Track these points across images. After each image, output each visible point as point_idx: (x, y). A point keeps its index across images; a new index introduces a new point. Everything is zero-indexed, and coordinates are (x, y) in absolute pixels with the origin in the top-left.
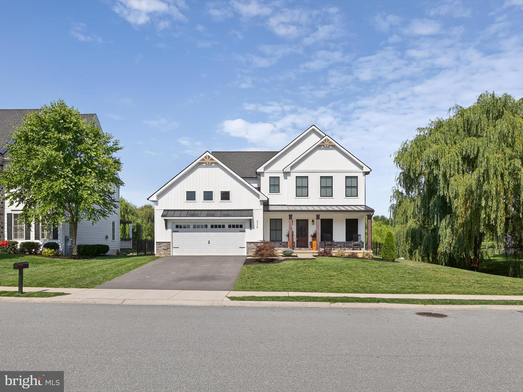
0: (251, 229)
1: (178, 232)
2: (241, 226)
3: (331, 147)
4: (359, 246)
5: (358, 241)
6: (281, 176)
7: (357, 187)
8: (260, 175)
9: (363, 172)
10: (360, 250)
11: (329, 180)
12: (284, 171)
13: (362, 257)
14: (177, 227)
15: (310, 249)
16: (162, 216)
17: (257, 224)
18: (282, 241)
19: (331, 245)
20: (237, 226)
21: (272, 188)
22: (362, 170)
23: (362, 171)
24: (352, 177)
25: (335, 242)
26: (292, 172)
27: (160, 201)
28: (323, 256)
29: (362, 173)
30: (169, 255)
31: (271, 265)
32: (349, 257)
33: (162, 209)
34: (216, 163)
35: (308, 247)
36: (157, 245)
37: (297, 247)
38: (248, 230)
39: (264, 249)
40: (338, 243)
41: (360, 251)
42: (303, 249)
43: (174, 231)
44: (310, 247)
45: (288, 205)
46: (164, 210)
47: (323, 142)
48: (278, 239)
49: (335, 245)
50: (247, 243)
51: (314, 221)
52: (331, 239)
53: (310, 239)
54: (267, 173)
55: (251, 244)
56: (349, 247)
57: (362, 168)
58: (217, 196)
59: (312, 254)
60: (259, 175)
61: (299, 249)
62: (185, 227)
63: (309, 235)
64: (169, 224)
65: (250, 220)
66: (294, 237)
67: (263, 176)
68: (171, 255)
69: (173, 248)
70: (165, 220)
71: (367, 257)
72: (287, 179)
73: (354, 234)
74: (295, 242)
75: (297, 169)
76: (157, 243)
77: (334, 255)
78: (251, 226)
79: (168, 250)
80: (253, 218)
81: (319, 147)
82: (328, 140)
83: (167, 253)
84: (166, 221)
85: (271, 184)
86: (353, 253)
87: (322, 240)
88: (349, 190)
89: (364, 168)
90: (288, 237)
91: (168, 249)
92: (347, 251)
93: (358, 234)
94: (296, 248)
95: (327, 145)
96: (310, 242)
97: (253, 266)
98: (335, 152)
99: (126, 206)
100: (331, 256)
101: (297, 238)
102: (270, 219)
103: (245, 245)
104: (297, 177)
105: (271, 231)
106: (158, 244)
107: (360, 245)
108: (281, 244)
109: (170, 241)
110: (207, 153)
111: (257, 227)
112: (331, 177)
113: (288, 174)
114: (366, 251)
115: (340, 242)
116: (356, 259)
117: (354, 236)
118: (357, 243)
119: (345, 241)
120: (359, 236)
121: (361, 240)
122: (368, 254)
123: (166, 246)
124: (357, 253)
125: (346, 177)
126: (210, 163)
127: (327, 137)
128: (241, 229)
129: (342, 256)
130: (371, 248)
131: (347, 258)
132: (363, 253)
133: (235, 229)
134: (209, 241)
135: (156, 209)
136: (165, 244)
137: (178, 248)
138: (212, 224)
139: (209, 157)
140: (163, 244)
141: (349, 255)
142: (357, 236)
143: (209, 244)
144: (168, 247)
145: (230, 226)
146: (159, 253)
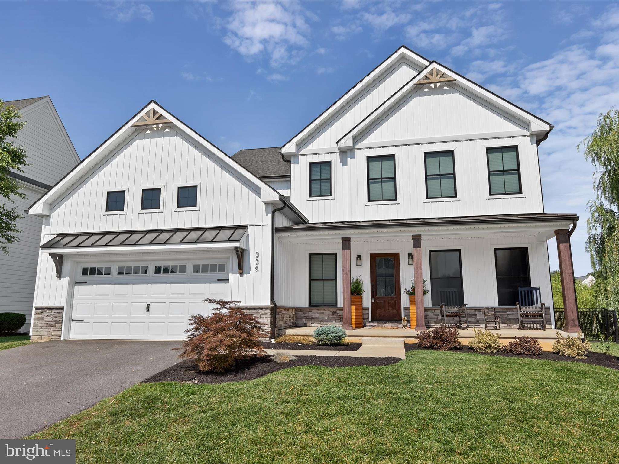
0: (241, 274)
1: (85, 283)
2: (221, 268)
3: (447, 88)
4: (539, 320)
5: (533, 304)
6: (335, 159)
7: (518, 171)
8: (290, 162)
9: (530, 136)
10: (543, 328)
11: (447, 160)
12: (339, 146)
13: (551, 350)
14: (85, 272)
15: (404, 326)
16: (44, 246)
17: (258, 260)
18: (336, 305)
19: (458, 315)
20: (213, 268)
21: (316, 186)
23: (528, 133)
24: (503, 150)
25: (471, 308)
26: (357, 149)
27: (54, 216)
28: (432, 347)
30: (58, 339)
32: (511, 352)
33: (55, 233)
34: (171, 125)
35: (400, 321)
36: (36, 314)
37: (373, 320)
38: (234, 277)
40: (478, 309)
41: (542, 331)
42: (388, 325)
43: (77, 283)
44: (404, 319)
45: (350, 221)
46: (59, 235)
47: (426, 78)
48: (328, 299)
49: (471, 316)
51: (412, 258)
52: (459, 299)
53: (405, 301)
54: (304, 155)
56: (509, 322)
57: (526, 125)
58: (169, 199)
59: (403, 339)
61: (378, 326)
62: (100, 273)
63: (403, 290)
64: (67, 266)
65: (237, 250)
67: (297, 163)
68: (62, 338)
69: (73, 323)
70: (52, 254)
71: (569, 352)
72: (347, 164)
73: (521, 287)
74: (368, 309)
75: (369, 141)
76: (36, 308)
77: (464, 342)
78: (241, 268)
79: (57, 325)
81: (418, 90)
82: (438, 72)
83: (54, 333)
85: (313, 178)
86: (524, 340)
87: (435, 301)
88: (498, 178)
89: (532, 123)
91: (57, 322)
92: (504, 332)
93: (532, 286)
94: (372, 324)
95: (435, 84)
96: (405, 308)
98: (457, 97)
100: (458, 348)
101: (372, 297)
102: (310, 255)
104: (369, 158)
105: (313, 283)
106: (39, 311)
107: (541, 316)
108: (334, 313)
109: (62, 303)
110: (153, 106)
111: (257, 268)
112: (451, 153)
113: (348, 153)
114: (564, 334)
115: (484, 309)
116: (536, 358)
117: (521, 292)
118: (531, 309)
119: (498, 306)
120: (534, 291)
121: (541, 302)
122: (573, 344)
123: (54, 316)
124: (539, 340)
125: (489, 150)
126: (160, 128)
127: (434, 65)
128: (222, 275)
129: (489, 347)
130: (577, 323)
131: (507, 355)
132: (554, 341)
133: (209, 275)
134: (148, 305)
135: (46, 233)
136: (52, 312)
137: (83, 321)
138: (158, 264)
139: (155, 112)
140: (48, 311)
141: (511, 344)
142: (528, 291)
143: (147, 311)
144: (58, 320)
145: (196, 269)
146: (38, 334)
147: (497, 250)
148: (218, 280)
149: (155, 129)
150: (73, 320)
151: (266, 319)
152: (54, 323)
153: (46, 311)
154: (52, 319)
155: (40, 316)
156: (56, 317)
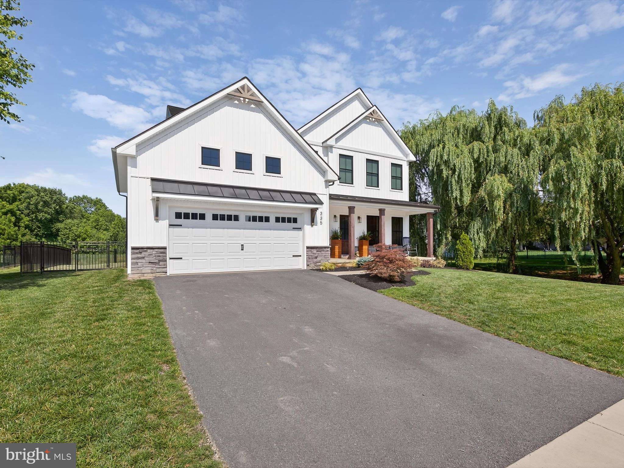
0: (312, 226)
1: (179, 226)
2: (295, 220)
3: (377, 123)
6: (320, 151)
7: (401, 178)
11: (376, 166)
12: (325, 143)
16: (155, 190)
20: (289, 220)
23: (406, 160)
24: (397, 166)
26: (335, 148)
29: (406, 162)
30: (163, 275)
33: (146, 176)
36: (133, 253)
38: (307, 228)
43: (171, 225)
46: (154, 180)
47: (371, 114)
50: (308, 248)
55: (312, 250)
57: (406, 155)
58: (259, 164)
62: (194, 218)
64: (163, 210)
68: (168, 274)
69: (172, 260)
70: (154, 198)
75: (341, 144)
76: (133, 248)
78: (312, 222)
79: (161, 263)
82: (377, 113)
83: (158, 270)
84: (156, 201)
86: (426, 261)
88: (395, 181)
89: (409, 155)
91: (160, 261)
96: (356, 247)
98: (380, 130)
103: (303, 252)
104: (341, 156)
106: (137, 251)
109: (165, 244)
110: (245, 81)
111: (321, 222)
112: (377, 162)
113: (329, 149)
122: (440, 262)
123: (156, 255)
125: (392, 165)
126: (246, 102)
127: (375, 108)
128: (295, 225)
133: (286, 224)
134: (242, 245)
135: (132, 175)
136: (154, 252)
137: (181, 258)
138: (248, 214)
139: (249, 89)
140: (149, 251)
143: (242, 250)
144: (161, 258)
145: (277, 220)
146: (138, 272)
147: (393, 218)
148: (293, 228)
150: (171, 258)
151: (328, 254)
152: (158, 261)
153: (145, 251)
154: (154, 258)
155: (139, 256)
156: (159, 256)
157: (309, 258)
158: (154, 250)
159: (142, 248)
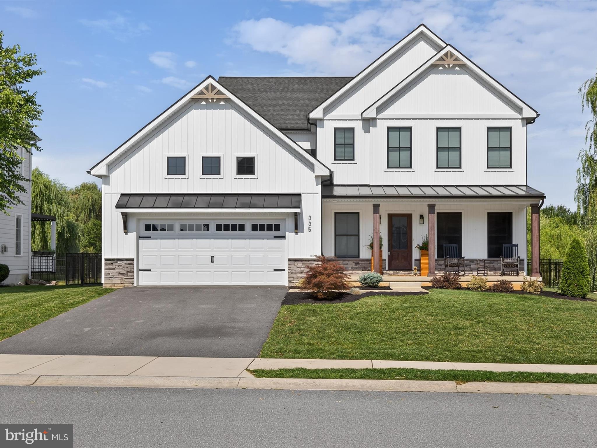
0: (297, 233)
1: (149, 238)
2: (277, 227)
3: (458, 69)
4: (515, 269)
5: (512, 257)
6: (358, 126)
7: (510, 149)
8: (315, 125)
9: (523, 119)
10: (517, 275)
11: (455, 135)
12: (364, 115)
13: (520, 289)
14: (148, 228)
15: (415, 274)
16: (118, 206)
17: (310, 222)
18: (358, 257)
19: (458, 266)
20: (270, 227)
21: (340, 150)
22: (521, 113)
23: (520, 117)
24: (501, 129)
25: (467, 260)
26: (379, 119)
27: (113, 176)
28: (442, 287)
29: (520, 121)
30: (131, 285)
31: (338, 306)
32: (494, 290)
33: (116, 192)
34: (228, 100)
35: (411, 270)
36: (106, 264)
37: (389, 270)
38: (290, 235)
39: (322, 274)
40: (472, 261)
41: (517, 277)
42: (402, 273)
43: (140, 237)
44: (415, 269)
45: (371, 184)
46: (123, 195)
47: (441, 59)
48: (352, 252)
49: (467, 266)
50: (290, 260)
51: (423, 218)
52: (458, 254)
53: (416, 254)
54: (329, 120)
55: (296, 263)
56: (495, 269)
57: (519, 110)
58: (229, 167)
60: (314, 123)
61: (393, 274)
62: (163, 229)
63: (414, 245)
64: (132, 224)
65: (296, 214)
66: (383, 248)
67: (322, 127)
68: (135, 285)
69: (140, 272)
70: (122, 213)
71: (531, 290)
72: (369, 132)
73: (505, 244)
74: (385, 260)
75: (389, 112)
76: (106, 260)
77: (464, 285)
78: (296, 227)
79: (129, 274)
80: (302, 210)
81: (433, 68)
82: (452, 55)
83: (127, 281)
84: (125, 216)
85: (337, 143)
86: (503, 282)
87: (441, 254)
88: (494, 154)
89: (523, 109)
90: (370, 251)
91: (128, 272)
92: (489, 278)
93: (513, 243)
94: (388, 272)
95: (449, 65)
96: (416, 260)
97: (300, 308)
98: (466, 78)
99: (46, 187)
100: (459, 288)
101: (389, 251)
102: (336, 213)
103: (285, 265)
104: (389, 129)
105: (337, 237)
106: (109, 262)
107: (517, 266)
108: (357, 264)
109: (133, 256)
110: (210, 80)
111: (309, 229)
112: (459, 129)
113: (371, 122)
114: (528, 278)
115: (477, 260)
116: (509, 293)
117: (505, 247)
118: (510, 261)
119: (487, 258)
120: (514, 247)
121: (518, 255)
122: (533, 284)
123: (125, 266)
124: (512, 282)
125: (489, 129)
126: (215, 101)
127: (449, 48)
128: (277, 233)
129: (480, 287)
130: (538, 271)
131: (491, 292)
132: (522, 283)
133: (266, 232)
134: (212, 257)
135: (106, 192)
136: (123, 263)
137: (150, 270)
138: (219, 222)
139: (214, 88)
140: (119, 262)
141: (495, 286)
142: (509, 247)
143: (212, 262)
144: (129, 269)
145: (254, 227)
146: (110, 281)
147: (489, 214)
148: (275, 237)
149: (210, 101)
150: (140, 270)
152: (126, 272)
153: (117, 262)
154: (123, 269)
155: (111, 266)
156: (127, 267)
157: (292, 273)
158: (123, 261)
159: (113, 260)
